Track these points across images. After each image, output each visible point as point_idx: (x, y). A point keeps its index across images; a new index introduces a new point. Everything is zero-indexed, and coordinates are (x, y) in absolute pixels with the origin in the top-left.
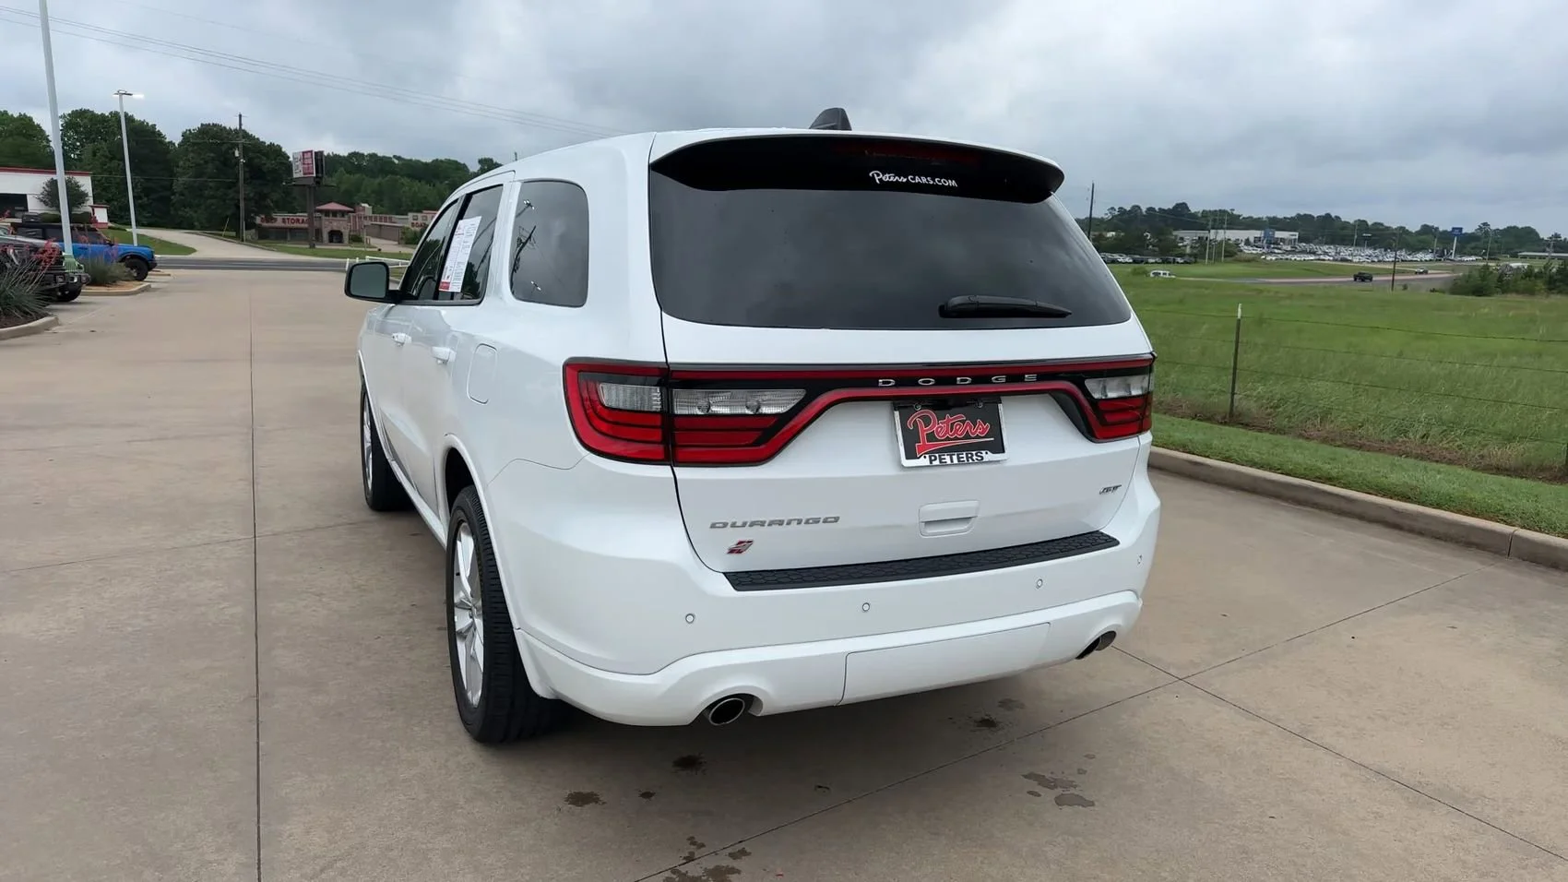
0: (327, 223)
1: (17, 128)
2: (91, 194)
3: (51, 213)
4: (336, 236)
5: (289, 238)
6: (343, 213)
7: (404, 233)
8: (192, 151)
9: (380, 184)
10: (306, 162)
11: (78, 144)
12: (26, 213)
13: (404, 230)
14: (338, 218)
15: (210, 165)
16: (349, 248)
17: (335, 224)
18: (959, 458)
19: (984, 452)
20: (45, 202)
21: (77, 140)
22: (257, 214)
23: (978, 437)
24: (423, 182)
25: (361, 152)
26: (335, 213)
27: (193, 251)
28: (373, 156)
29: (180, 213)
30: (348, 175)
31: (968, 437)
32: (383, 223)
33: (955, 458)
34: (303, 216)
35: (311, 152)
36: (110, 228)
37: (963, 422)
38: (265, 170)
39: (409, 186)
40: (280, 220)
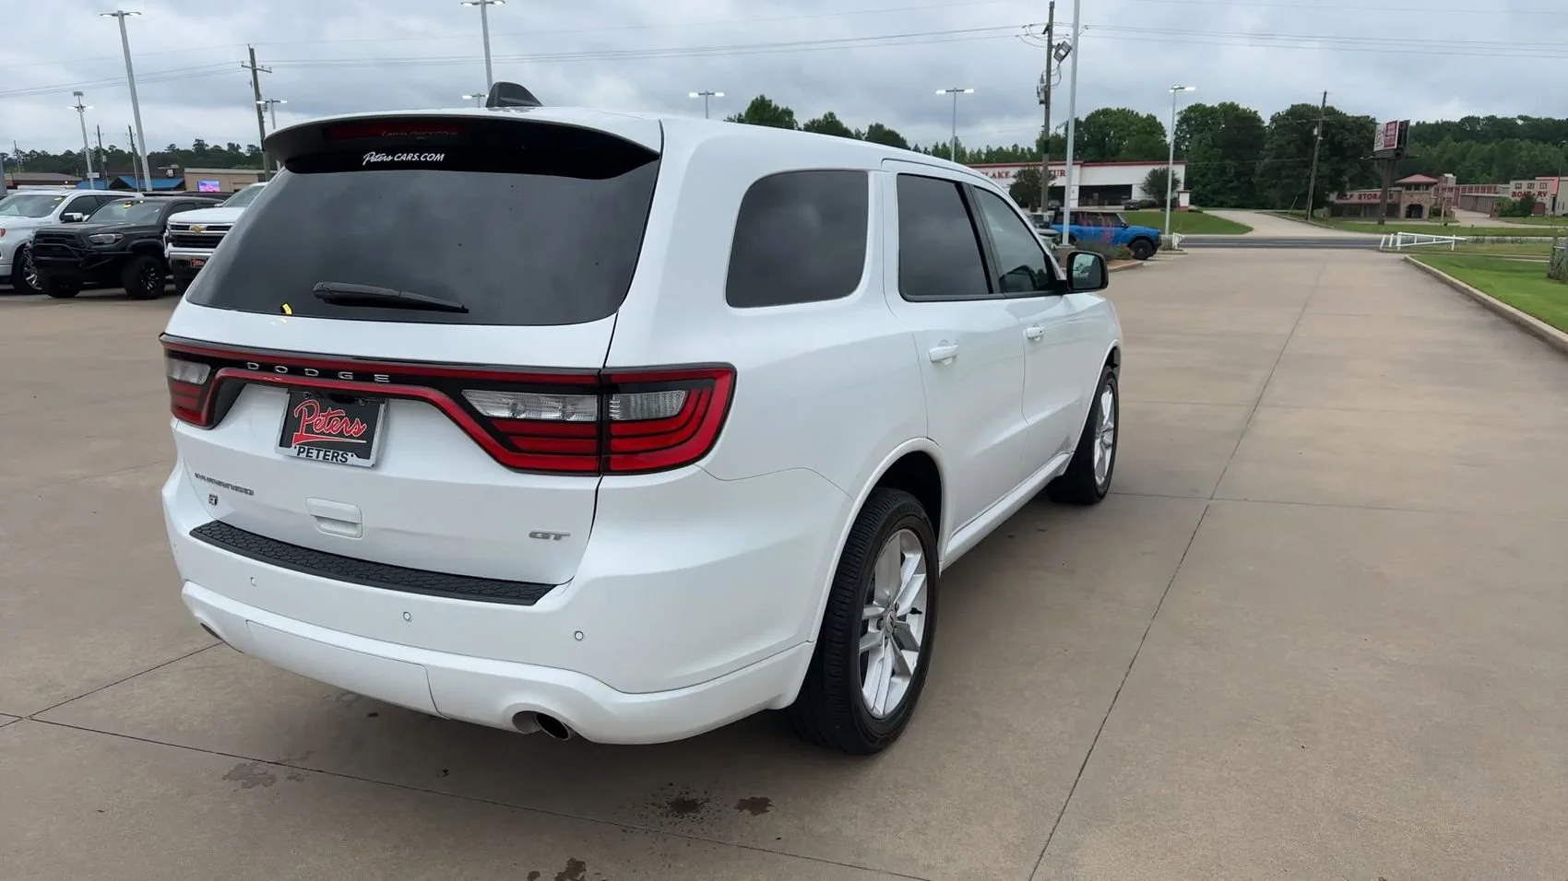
0: (1407, 196)
1: (1143, 127)
2: (1182, 180)
3: (1148, 199)
4: (1415, 211)
5: (1362, 215)
6: (1428, 185)
7: (1499, 205)
8: (1277, 134)
9: (1491, 150)
10: (1389, 133)
11: (1188, 136)
12: (1129, 201)
13: (1500, 202)
14: (1421, 191)
15: (1292, 146)
16: (1427, 223)
17: (1416, 197)
18: (325, 455)
19: (350, 454)
20: (1145, 190)
21: (1187, 133)
22: (1331, 191)
23: (351, 437)
24: (1550, 144)
25: (1476, 116)
26: (1417, 186)
27: (1250, 229)
28: (1491, 119)
29: (1265, 194)
30: (1454, 144)
31: (341, 434)
32: (1480, 194)
33: (322, 454)
34: (1378, 192)
35: (1396, 122)
36: (1190, 211)
37: (341, 418)
38: (1345, 146)
39: (1527, 149)
40: (1355, 197)
